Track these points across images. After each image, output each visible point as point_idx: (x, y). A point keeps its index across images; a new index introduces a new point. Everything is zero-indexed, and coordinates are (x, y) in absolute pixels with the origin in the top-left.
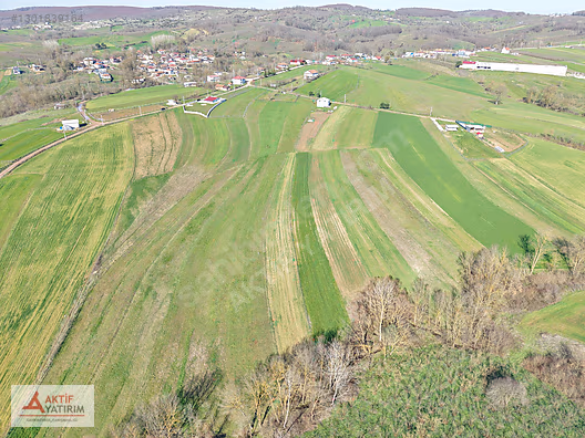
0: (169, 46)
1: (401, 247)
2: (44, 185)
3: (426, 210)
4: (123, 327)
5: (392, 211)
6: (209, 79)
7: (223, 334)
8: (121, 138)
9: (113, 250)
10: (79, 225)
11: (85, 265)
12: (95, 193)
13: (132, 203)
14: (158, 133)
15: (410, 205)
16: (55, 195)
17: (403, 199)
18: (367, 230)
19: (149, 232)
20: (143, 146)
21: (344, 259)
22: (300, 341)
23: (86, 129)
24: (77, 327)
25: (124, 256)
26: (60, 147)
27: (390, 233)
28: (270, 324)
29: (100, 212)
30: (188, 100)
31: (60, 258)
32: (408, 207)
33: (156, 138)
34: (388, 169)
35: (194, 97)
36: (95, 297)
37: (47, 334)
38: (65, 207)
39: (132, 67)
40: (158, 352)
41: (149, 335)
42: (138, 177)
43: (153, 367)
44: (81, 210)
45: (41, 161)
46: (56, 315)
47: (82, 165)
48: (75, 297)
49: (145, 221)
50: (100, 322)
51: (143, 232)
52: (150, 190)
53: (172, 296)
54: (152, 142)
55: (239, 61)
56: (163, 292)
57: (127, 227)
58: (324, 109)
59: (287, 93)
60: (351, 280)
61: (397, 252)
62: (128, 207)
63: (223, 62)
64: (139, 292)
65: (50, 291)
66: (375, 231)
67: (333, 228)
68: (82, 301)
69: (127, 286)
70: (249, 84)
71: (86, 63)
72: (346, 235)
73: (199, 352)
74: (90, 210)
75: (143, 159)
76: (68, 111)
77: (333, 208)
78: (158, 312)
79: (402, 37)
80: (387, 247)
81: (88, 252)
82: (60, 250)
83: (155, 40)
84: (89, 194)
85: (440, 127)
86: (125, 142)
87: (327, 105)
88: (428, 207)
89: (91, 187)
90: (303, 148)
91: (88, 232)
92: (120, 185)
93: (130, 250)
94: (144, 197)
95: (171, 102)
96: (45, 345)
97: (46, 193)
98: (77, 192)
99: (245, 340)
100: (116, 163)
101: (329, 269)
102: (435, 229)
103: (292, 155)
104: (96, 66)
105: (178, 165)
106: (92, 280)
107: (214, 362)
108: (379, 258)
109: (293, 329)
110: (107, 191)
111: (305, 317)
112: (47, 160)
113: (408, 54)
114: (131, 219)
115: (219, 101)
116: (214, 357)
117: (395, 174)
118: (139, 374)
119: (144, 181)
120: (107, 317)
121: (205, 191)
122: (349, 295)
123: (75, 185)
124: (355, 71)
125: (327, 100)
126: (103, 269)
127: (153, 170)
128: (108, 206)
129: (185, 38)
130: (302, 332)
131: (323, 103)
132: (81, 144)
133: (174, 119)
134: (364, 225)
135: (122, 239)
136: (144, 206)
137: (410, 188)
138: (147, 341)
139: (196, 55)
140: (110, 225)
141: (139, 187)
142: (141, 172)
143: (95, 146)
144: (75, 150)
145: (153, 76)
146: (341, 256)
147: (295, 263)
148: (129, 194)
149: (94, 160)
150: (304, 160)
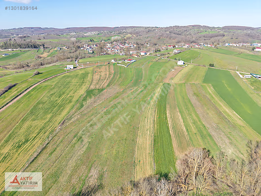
0: (118, 41)
1: (213, 133)
2: (52, 89)
3: (229, 115)
4: (63, 154)
5: (210, 114)
6: (131, 52)
7: (108, 165)
8: (88, 73)
9: (71, 118)
10: (60, 106)
11: (56, 124)
12: (71, 94)
13: (85, 99)
14: (104, 72)
15: (220, 112)
16: (55, 93)
17: (216, 108)
18: (194, 123)
19: (88, 112)
20: (96, 77)
21: (179, 135)
22: (147, 176)
23: (75, 69)
24: (44, 151)
25: (74, 122)
26: (64, 75)
27: (207, 125)
28: (134, 164)
29: (70, 102)
30: (120, 60)
31: (47, 120)
32: (219, 113)
33: (103, 74)
34: (210, 94)
35: (123, 59)
36: (56, 138)
37: (31, 152)
38: (57, 99)
39: (102, 48)
40: (75, 169)
41: (74, 160)
42: (90, 89)
43: (71, 177)
44: (63, 100)
45: (54, 80)
46: (38, 144)
47: (69, 82)
48: (48, 138)
49: (88, 107)
50: (55, 151)
51: (86, 112)
52: (94, 95)
53: (89, 142)
54: (101, 76)
55: (146, 47)
56: (86, 140)
57: (79, 109)
58: (181, 66)
59: (164, 59)
60: (182, 148)
61: (210, 136)
62: (83, 101)
63: (139, 47)
64: (76, 139)
65: (39, 133)
66: (199, 123)
67: (176, 119)
68: (50, 139)
69: (71, 136)
70: (148, 55)
71: (85, 46)
72: (182, 124)
73: (94, 173)
74: (66, 101)
75: (95, 82)
76: (71, 62)
77: (178, 110)
78: (81, 150)
79: (224, 38)
80: (205, 133)
81: (59, 118)
82: (49, 116)
83: (113, 38)
84: (68, 94)
85: (241, 76)
86: (89, 75)
87: (182, 64)
88: (230, 114)
89: (70, 92)
90: (167, 81)
91: (63, 110)
92: (82, 91)
93: (77, 120)
94: (91, 97)
95: (113, 61)
96: (28, 158)
97: (52, 92)
98: (64, 93)
99: (118, 171)
100: (83, 83)
101: (171, 140)
102: (234, 126)
103: (161, 84)
104: (88, 47)
105: (108, 85)
106: (58, 130)
107: (101, 179)
108: (199, 138)
109: (145, 169)
110: (76, 93)
111: (153, 163)
112: (56, 80)
113: (227, 44)
114: (82, 106)
115: (133, 61)
116: (101, 177)
117: (214, 96)
118: (63, 179)
119: (92, 91)
120: (58, 149)
121: (117, 97)
122: (180, 155)
123: (64, 90)
124: (199, 51)
125: (183, 62)
126: (64, 126)
127: (97, 86)
128: (74, 99)
129: (125, 38)
130: (149, 171)
131: (181, 63)
132: (72, 74)
133: (112, 67)
134: (193, 120)
135: (76, 114)
136: (89, 101)
137: (221, 104)
138: (72, 163)
139: (129, 44)
140: (72, 108)
141: (90, 93)
142: (92, 87)
143: (77, 76)
144: (68, 77)
145: (109, 52)
146: (178, 135)
147: (153, 135)
148: (84, 96)
149: (74, 81)
150: (167, 86)
